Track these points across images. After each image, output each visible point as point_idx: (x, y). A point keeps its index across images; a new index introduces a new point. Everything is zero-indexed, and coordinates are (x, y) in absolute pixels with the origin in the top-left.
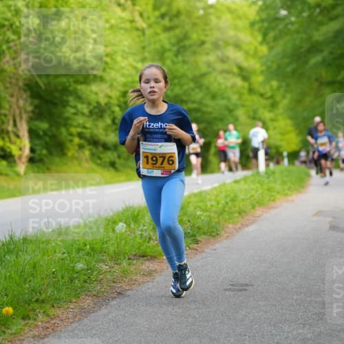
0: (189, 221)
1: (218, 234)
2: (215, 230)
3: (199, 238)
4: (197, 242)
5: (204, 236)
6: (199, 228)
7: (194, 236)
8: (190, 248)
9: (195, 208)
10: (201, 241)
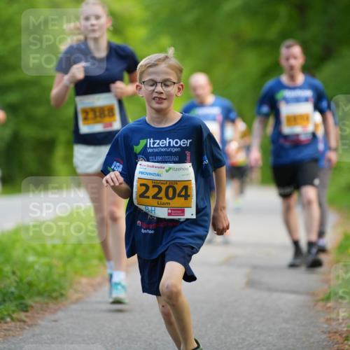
0: (14, 273)
1: (62, 295)
2: (57, 287)
3: (29, 302)
4: (25, 308)
5: (37, 299)
6: (30, 284)
7: (21, 297)
8: (12, 319)
9: (25, 251)
10: (32, 307)
